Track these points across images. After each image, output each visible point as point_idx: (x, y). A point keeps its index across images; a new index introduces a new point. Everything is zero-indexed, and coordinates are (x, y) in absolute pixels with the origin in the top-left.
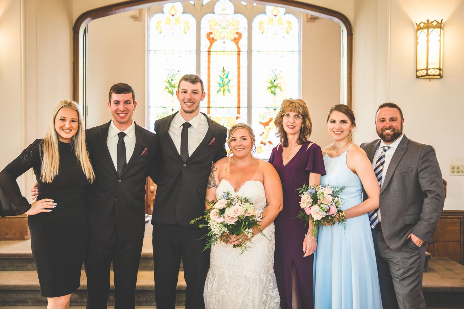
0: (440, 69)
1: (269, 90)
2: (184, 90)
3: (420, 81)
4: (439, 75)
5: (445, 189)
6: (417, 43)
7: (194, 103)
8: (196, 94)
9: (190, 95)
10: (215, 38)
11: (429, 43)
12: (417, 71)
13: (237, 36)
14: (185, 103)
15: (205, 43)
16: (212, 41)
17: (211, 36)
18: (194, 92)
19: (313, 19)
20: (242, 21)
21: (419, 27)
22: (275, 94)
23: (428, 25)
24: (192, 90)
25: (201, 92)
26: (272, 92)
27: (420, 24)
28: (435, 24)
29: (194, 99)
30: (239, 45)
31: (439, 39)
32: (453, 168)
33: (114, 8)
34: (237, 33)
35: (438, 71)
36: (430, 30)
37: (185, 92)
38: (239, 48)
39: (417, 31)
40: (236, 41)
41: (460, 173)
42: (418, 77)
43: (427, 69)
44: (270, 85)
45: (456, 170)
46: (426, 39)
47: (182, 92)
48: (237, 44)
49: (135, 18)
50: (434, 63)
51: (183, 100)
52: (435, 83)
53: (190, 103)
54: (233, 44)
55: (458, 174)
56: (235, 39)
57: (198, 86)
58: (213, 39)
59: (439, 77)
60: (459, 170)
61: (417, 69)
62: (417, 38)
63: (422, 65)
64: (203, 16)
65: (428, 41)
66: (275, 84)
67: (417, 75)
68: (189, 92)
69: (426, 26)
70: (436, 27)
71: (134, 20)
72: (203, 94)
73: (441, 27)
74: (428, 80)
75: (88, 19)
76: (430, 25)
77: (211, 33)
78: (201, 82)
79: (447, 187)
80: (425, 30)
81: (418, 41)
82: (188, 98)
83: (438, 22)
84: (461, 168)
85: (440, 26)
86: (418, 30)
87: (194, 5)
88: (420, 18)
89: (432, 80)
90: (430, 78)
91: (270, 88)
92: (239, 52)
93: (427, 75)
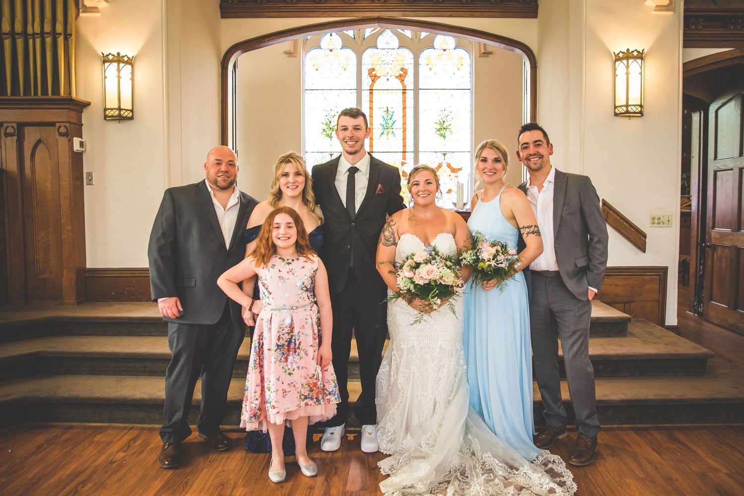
0: (641, 106)
1: (438, 133)
2: (344, 126)
3: (619, 119)
4: (641, 113)
5: (645, 242)
6: (615, 76)
7: (357, 142)
8: (359, 130)
9: (351, 133)
10: (378, 75)
11: (629, 75)
12: (615, 107)
13: (402, 73)
14: (346, 142)
15: (366, 81)
16: (374, 78)
17: (373, 73)
18: (356, 128)
19: (487, 54)
20: (407, 56)
21: (617, 58)
22: (444, 137)
23: (628, 56)
24: (353, 126)
25: (364, 127)
26: (441, 135)
27: (619, 54)
28: (635, 54)
29: (357, 137)
30: (405, 82)
31: (640, 72)
32: (653, 219)
33: (267, 40)
34: (402, 69)
35: (639, 109)
36: (630, 61)
37: (346, 129)
38: (404, 86)
39: (615, 63)
40: (401, 78)
41: (661, 225)
42: (616, 115)
43: (627, 106)
44: (439, 127)
45: (656, 221)
46: (626, 71)
47: (342, 130)
48: (402, 81)
49: (289, 54)
50: (635, 99)
51: (344, 139)
52: (635, 122)
53: (353, 141)
54: (398, 81)
55: (659, 226)
56: (400, 76)
57: (359, 121)
58: (375, 76)
59: (640, 115)
60: (660, 221)
61: (615, 105)
62: (615, 70)
63: (620, 101)
64: (364, 51)
65: (627, 74)
66: (445, 126)
67: (615, 112)
68: (350, 128)
69: (625, 56)
70: (636, 58)
71: (288, 57)
72: (368, 130)
73: (642, 58)
74: (628, 118)
75: (238, 52)
76: (631, 55)
77: (373, 70)
78: (364, 116)
79: (647, 240)
80: (625, 62)
81: (617, 73)
82: (349, 135)
83: (638, 52)
84: (662, 218)
85: (641, 56)
86: (616, 60)
87: (354, 38)
88: (619, 46)
89: (632, 118)
90: (630, 116)
91: (439, 130)
92: (404, 91)
93: (627, 112)
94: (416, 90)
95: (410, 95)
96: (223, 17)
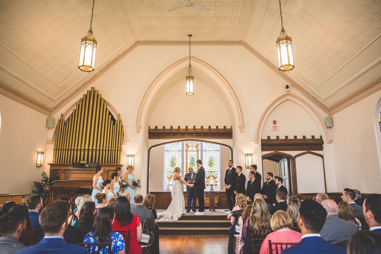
3: (247, 169)
6: (245, 159)
11: (248, 159)
13: (197, 145)
15: (185, 148)
27: (246, 154)
28: (249, 154)
31: (251, 158)
36: (249, 156)
38: (198, 149)
42: (246, 168)
43: (248, 166)
56: (196, 146)
58: (188, 146)
62: (245, 157)
63: (247, 165)
80: (247, 156)
85: (251, 155)
91: (209, 164)
92: (198, 151)
93: (248, 168)
94: (202, 151)
95: (200, 152)
96: (149, 139)
